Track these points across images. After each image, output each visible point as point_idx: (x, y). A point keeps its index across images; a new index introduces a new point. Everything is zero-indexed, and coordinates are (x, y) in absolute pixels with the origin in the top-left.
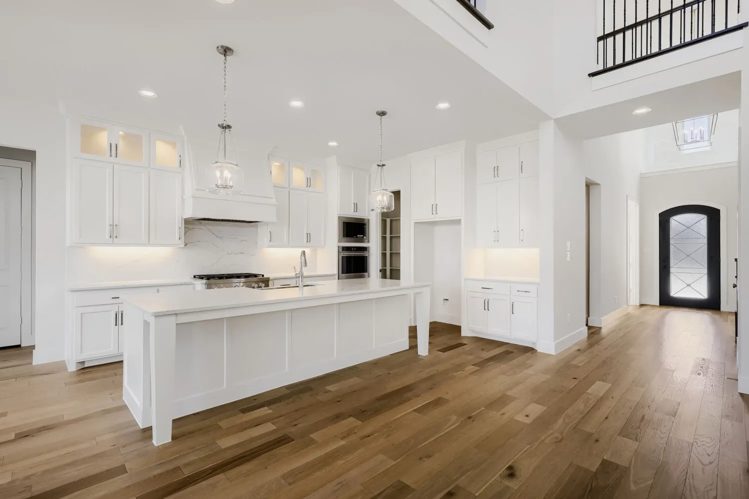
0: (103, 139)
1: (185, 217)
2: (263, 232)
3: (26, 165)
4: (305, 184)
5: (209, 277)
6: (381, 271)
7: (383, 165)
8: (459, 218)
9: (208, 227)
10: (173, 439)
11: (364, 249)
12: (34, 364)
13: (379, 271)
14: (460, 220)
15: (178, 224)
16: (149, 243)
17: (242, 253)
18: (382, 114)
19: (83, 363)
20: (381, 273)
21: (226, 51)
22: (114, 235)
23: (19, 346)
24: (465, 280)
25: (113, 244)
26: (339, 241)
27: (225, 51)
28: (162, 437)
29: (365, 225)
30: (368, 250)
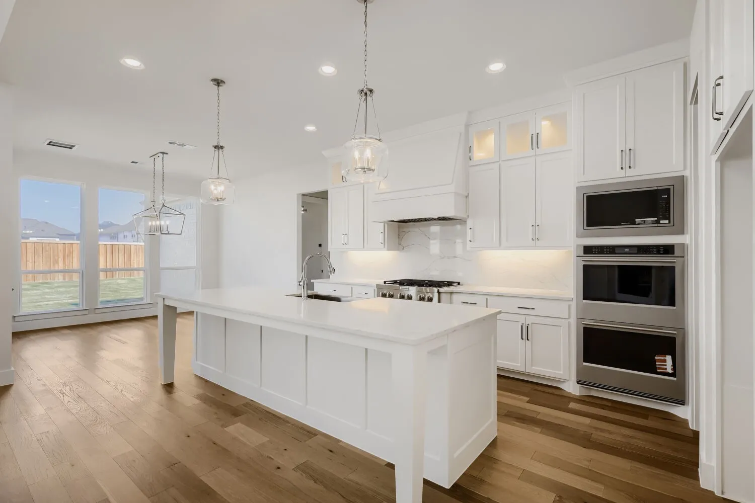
9: (422, 228)
16: (364, 248)
22: (345, 243)
29: (667, 191)
30: (677, 251)
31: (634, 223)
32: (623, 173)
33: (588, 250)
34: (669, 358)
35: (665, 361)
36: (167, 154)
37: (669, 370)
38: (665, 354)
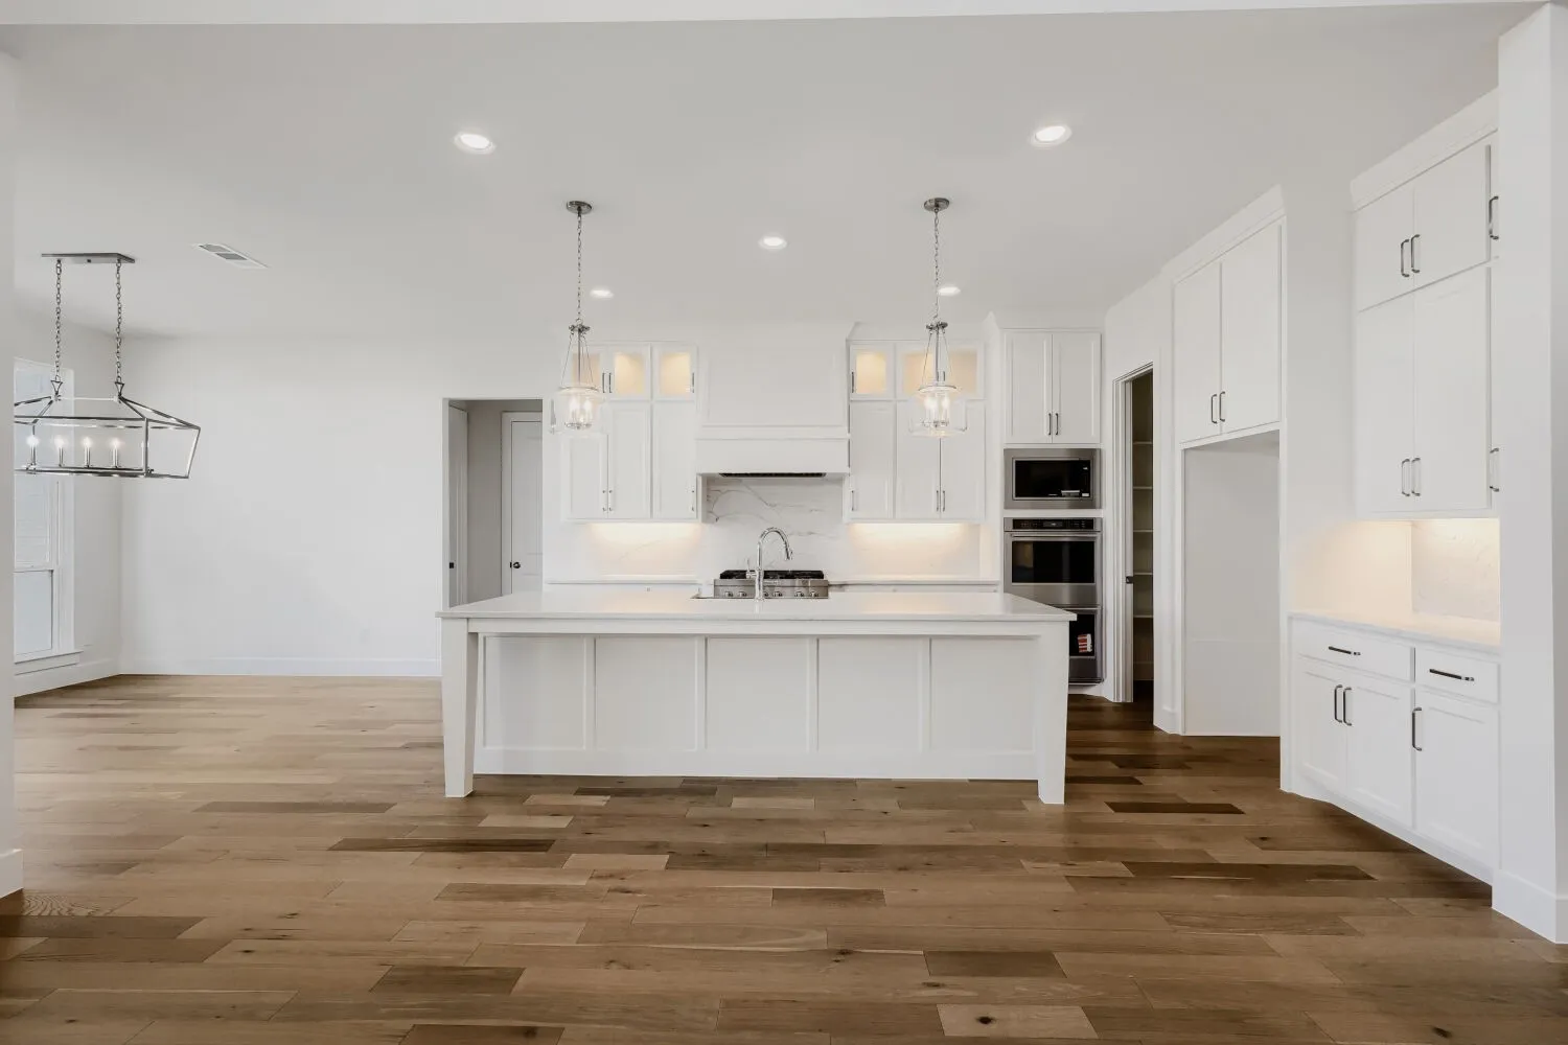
1: (704, 471)
2: (847, 492)
6: (1129, 580)
7: (944, 326)
8: (1271, 428)
9: (753, 487)
11: (1089, 524)
13: (1122, 580)
14: (1277, 433)
15: (691, 484)
16: (651, 517)
17: (811, 533)
18: (938, 204)
20: (1130, 586)
21: (580, 207)
22: (608, 508)
24: (1290, 618)
26: (1007, 506)
27: (579, 209)
28: (456, 787)
29: (1087, 463)
30: (1097, 527)
31: (1060, 495)
32: (1049, 439)
33: (1018, 524)
34: (1089, 637)
35: (1085, 640)
36: (131, 260)
37: (1089, 650)
38: (1085, 633)
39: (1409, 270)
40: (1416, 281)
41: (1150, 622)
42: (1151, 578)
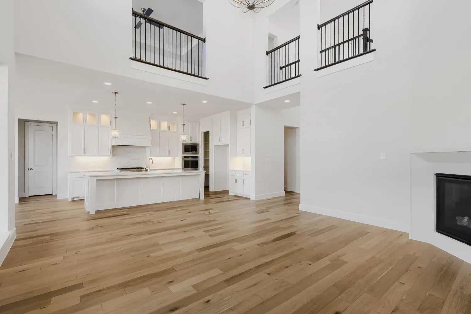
0: (81, 116)
1: (113, 145)
2: (148, 150)
3: (54, 125)
4: (166, 129)
5: (121, 169)
6: (204, 167)
8: (228, 144)
9: (123, 148)
10: (95, 213)
11: (197, 157)
12: (57, 199)
15: (110, 147)
16: (98, 155)
17: (139, 159)
18: (184, 104)
19: (74, 198)
22: (85, 152)
23: (52, 194)
24: (230, 170)
25: (85, 156)
26: (183, 154)
27: (115, 93)
29: (197, 146)
30: (198, 158)
32: (190, 141)
33: (185, 157)
39: (243, 125)
40: (243, 127)
41: (209, 175)
42: (209, 167)
